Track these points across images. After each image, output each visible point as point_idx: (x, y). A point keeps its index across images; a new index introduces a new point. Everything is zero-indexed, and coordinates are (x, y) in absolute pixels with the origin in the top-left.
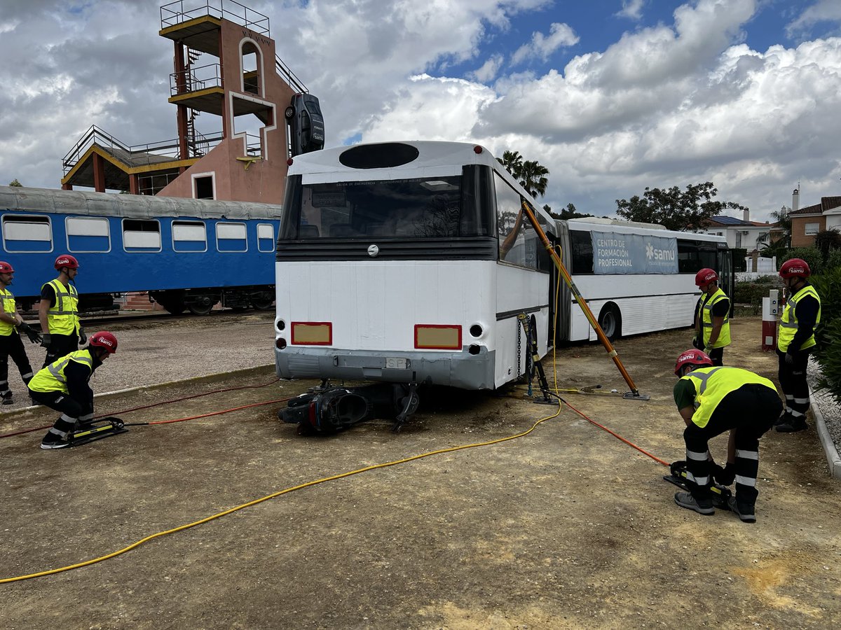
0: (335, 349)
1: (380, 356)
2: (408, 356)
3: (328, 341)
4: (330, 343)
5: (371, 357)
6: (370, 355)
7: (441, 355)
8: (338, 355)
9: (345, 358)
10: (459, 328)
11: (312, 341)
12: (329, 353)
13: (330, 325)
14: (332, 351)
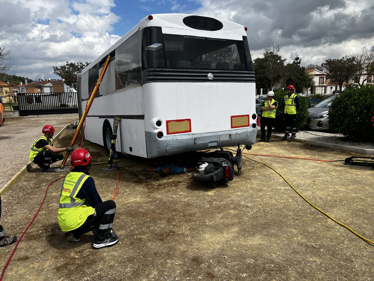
0: (193, 134)
1: (217, 134)
2: (229, 133)
3: (189, 129)
4: (190, 131)
5: (213, 136)
6: (212, 134)
7: (242, 130)
8: (196, 137)
9: (200, 138)
10: (248, 116)
11: (180, 131)
12: (191, 137)
13: (189, 120)
14: (192, 135)
